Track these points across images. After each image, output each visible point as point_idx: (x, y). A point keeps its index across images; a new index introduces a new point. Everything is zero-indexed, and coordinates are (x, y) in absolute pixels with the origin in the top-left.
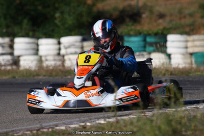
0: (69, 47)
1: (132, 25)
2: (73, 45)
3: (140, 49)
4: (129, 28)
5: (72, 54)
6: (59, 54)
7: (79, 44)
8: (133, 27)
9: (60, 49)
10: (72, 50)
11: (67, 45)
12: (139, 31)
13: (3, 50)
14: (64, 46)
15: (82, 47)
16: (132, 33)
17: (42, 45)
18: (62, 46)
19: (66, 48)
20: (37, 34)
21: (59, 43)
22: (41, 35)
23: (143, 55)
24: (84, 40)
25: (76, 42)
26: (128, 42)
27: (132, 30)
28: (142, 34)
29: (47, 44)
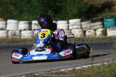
0: (74, 25)
1: (109, 12)
2: (76, 24)
3: (113, 25)
4: (107, 14)
5: (75, 29)
6: (68, 29)
7: (79, 23)
8: (109, 14)
9: (69, 26)
10: (76, 27)
11: (72, 24)
12: (112, 15)
13: (38, 27)
14: (71, 25)
15: (81, 25)
16: (108, 17)
17: (59, 24)
18: (70, 25)
19: (72, 26)
20: (56, 18)
21: (68, 23)
22: (58, 19)
23: (114, 29)
24: (82, 21)
25: (78, 22)
26: (106, 21)
27: (108, 15)
28: (114, 17)
29: (62, 24)
